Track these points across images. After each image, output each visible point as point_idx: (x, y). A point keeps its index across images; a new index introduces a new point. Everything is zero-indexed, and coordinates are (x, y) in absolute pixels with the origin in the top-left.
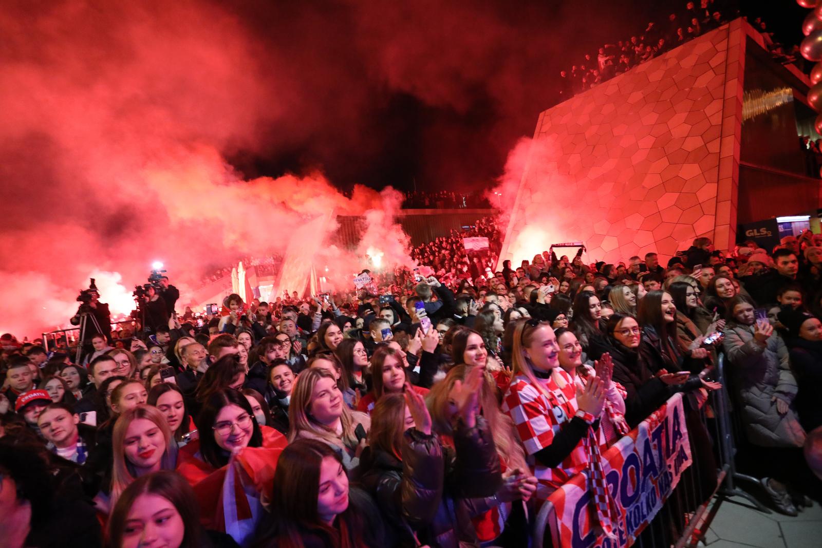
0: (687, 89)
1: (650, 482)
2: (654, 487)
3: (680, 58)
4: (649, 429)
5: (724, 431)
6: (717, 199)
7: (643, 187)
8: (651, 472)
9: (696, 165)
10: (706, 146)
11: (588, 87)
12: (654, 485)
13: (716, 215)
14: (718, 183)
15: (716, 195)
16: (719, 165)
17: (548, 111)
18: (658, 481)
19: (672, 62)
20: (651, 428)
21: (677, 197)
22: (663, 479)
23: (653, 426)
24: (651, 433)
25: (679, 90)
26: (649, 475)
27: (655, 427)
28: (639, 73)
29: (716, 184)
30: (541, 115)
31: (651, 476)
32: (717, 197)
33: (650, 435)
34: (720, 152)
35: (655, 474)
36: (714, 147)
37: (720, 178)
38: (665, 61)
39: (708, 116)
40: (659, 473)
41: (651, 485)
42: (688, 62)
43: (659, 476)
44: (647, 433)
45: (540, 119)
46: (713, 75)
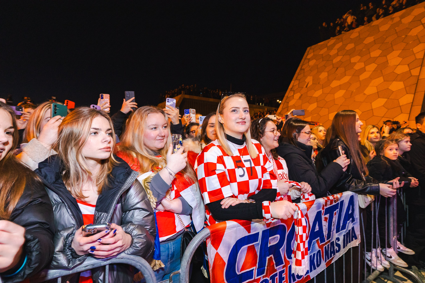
0: (404, 36)
1: (316, 245)
2: (319, 251)
3: (402, 17)
4: (324, 204)
5: (392, 233)
6: (412, 104)
7: (365, 94)
8: (319, 238)
9: (402, 83)
10: (410, 72)
11: (340, 33)
12: (320, 249)
13: (410, 114)
14: (415, 94)
15: (412, 101)
16: (417, 84)
17: (313, 47)
18: (324, 247)
19: (397, 20)
20: (326, 204)
21: (385, 101)
22: (330, 247)
23: (329, 203)
24: (325, 208)
25: (398, 37)
26: (317, 239)
27: (330, 204)
28: (373, 26)
29: (413, 95)
30: (308, 48)
31: (317, 241)
32: (412, 103)
33: (323, 209)
34: (419, 75)
35: (322, 240)
36: (415, 72)
37: (416, 91)
38: (392, 19)
39: (415, 53)
40: (326, 241)
41: (317, 248)
42: (407, 20)
43: (326, 244)
44: (322, 207)
45: (307, 51)
46: (423, 28)
